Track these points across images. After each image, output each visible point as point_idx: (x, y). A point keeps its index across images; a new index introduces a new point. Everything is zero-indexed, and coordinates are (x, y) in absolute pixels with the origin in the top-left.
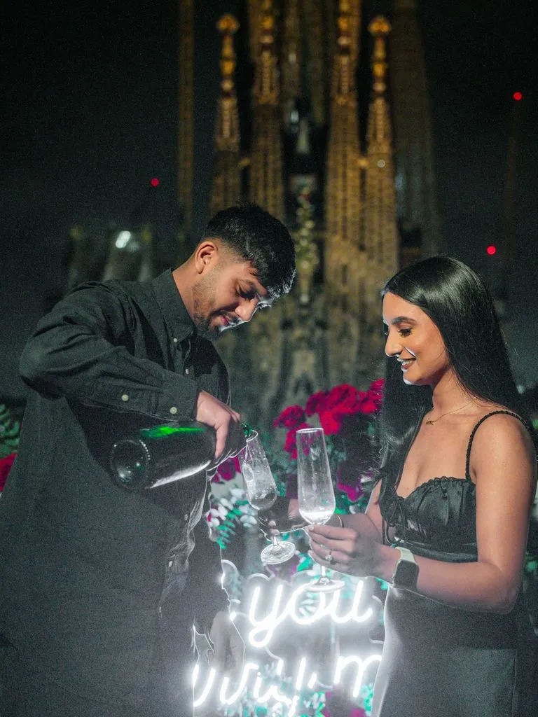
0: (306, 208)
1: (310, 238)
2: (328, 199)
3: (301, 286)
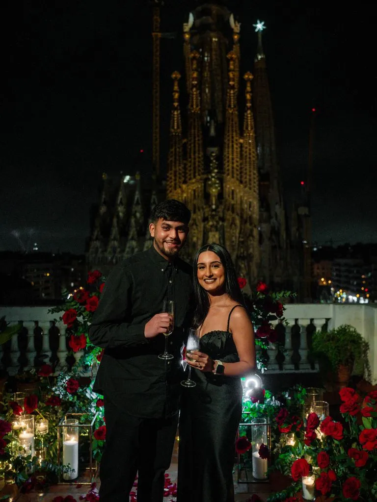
0: (214, 163)
1: (216, 177)
2: (225, 158)
3: (212, 201)
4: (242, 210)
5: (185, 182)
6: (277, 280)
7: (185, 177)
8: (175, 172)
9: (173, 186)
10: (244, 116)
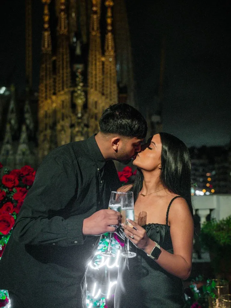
0: (80, 78)
1: (81, 90)
3: (78, 110)
5: (54, 94)
7: (55, 89)
8: (46, 85)
9: (44, 97)
10: (105, 38)
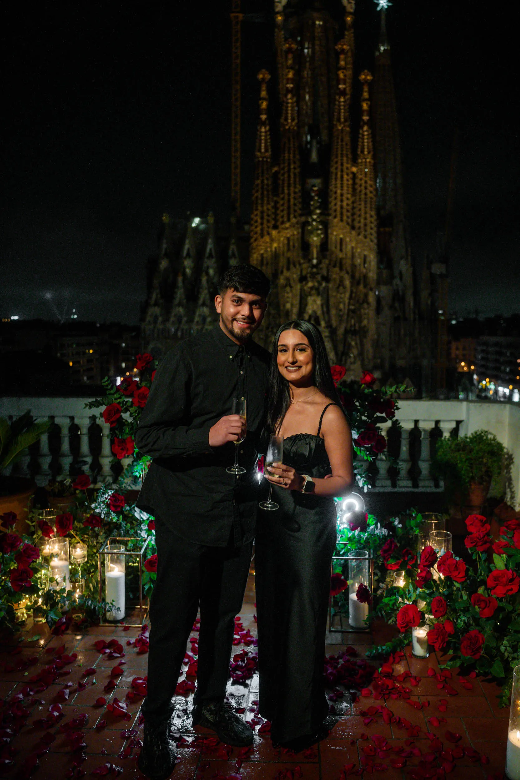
0: (316, 201)
1: (318, 220)
2: (331, 193)
3: (313, 254)
4: (354, 266)
5: (275, 227)
6: (400, 363)
7: (276, 220)
8: (262, 212)
9: (259, 232)
10: (359, 133)
